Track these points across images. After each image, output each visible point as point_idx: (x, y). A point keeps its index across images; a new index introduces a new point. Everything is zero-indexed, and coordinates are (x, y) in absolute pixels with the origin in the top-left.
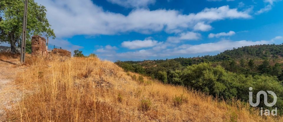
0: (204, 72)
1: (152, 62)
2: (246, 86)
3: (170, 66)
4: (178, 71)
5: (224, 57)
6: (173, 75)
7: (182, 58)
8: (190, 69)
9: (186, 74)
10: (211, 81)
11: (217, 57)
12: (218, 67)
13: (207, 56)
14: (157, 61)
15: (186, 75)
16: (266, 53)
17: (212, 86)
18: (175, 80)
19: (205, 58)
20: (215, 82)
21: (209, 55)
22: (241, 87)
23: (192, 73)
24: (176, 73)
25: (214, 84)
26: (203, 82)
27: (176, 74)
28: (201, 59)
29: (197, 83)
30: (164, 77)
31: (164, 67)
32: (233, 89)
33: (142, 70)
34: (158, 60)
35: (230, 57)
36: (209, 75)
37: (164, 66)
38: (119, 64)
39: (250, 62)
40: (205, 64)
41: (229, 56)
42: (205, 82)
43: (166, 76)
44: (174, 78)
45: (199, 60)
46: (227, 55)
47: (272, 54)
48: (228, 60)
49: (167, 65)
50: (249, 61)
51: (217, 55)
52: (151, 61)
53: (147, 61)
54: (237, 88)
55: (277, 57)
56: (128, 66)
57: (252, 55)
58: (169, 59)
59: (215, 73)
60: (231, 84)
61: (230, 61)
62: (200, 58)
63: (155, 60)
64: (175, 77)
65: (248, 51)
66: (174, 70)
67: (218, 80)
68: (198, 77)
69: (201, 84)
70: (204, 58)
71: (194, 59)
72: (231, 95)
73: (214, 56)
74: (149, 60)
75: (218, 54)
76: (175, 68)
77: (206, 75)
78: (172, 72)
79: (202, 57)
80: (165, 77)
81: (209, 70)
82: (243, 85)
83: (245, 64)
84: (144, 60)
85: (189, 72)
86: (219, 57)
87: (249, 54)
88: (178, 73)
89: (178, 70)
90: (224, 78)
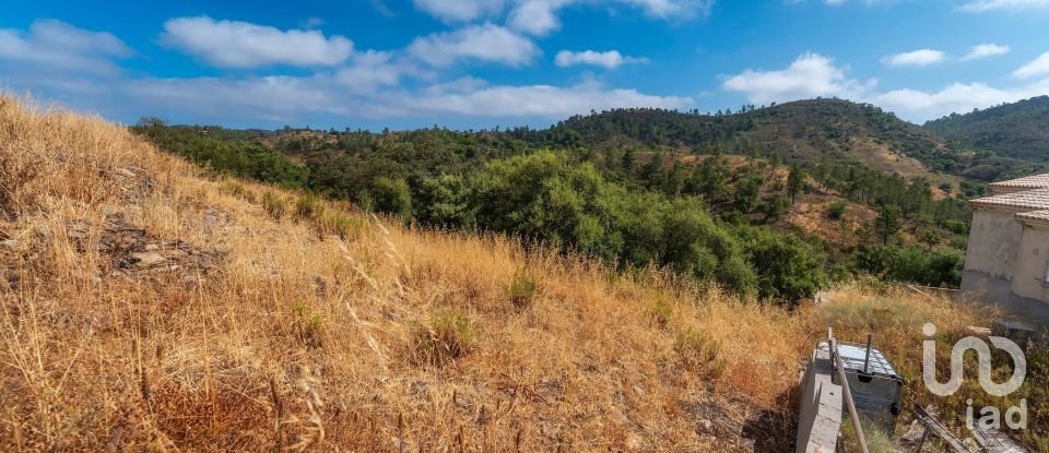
0: (548, 183)
1: (321, 137)
2: (643, 226)
3: (419, 157)
4: (451, 178)
5: (568, 137)
6: (435, 193)
7: (441, 129)
8: (498, 171)
9: (486, 189)
10: (567, 211)
12: (586, 169)
14: (343, 134)
15: (486, 195)
16: (658, 134)
17: (572, 227)
18: (439, 211)
20: (580, 215)
22: (632, 228)
23: (508, 185)
24: (442, 184)
25: (577, 222)
26: (547, 216)
27: (443, 189)
28: (504, 137)
29: (527, 221)
30: (398, 201)
31: (395, 162)
32: (615, 234)
33: (285, 170)
34: (348, 129)
35: (582, 137)
36: (561, 193)
37: (395, 158)
38: (157, 134)
39: (626, 155)
40: (550, 156)
41: (579, 135)
42: (551, 216)
43: (406, 197)
44: (437, 205)
45: (497, 140)
46: (573, 132)
47: (669, 136)
48: (578, 146)
49: (405, 154)
50: (624, 153)
51: (548, 127)
53: (298, 131)
54: (624, 231)
55: (677, 146)
56: (223, 151)
57: (630, 136)
58: (396, 130)
59: (578, 185)
60: (615, 218)
61: (582, 149)
62: (499, 136)
63: (336, 129)
64: (440, 200)
65: (622, 125)
66: (436, 174)
67: (588, 209)
68: (527, 199)
69: (540, 224)
71: (483, 136)
72: (610, 253)
74: (307, 130)
76: (437, 167)
77: (554, 194)
78: (428, 181)
80: (404, 203)
81: (563, 175)
82: (638, 220)
83: (615, 160)
84: (282, 128)
85: (497, 181)
86: (554, 135)
87: (625, 132)
88: (450, 186)
89: (447, 174)
90: (600, 202)
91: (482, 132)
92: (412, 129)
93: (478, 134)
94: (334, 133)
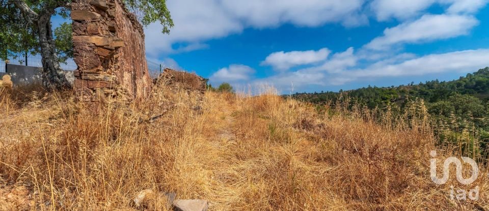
1: (310, 96)
5: (479, 83)
7: (373, 87)
11: (459, 85)
13: (433, 82)
14: (320, 94)
19: (428, 86)
21: (437, 81)
28: (418, 88)
34: (322, 91)
45: (413, 91)
52: (309, 94)
58: (347, 90)
62: (414, 88)
63: (317, 92)
70: (425, 86)
71: (402, 89)
73: (450, 82)
75: (461, 78)
79: (421, 84)
86: (464, 83)
91: (400, 86)
92: (355, 89)
93: (398, 88)
94: (316, 94)
